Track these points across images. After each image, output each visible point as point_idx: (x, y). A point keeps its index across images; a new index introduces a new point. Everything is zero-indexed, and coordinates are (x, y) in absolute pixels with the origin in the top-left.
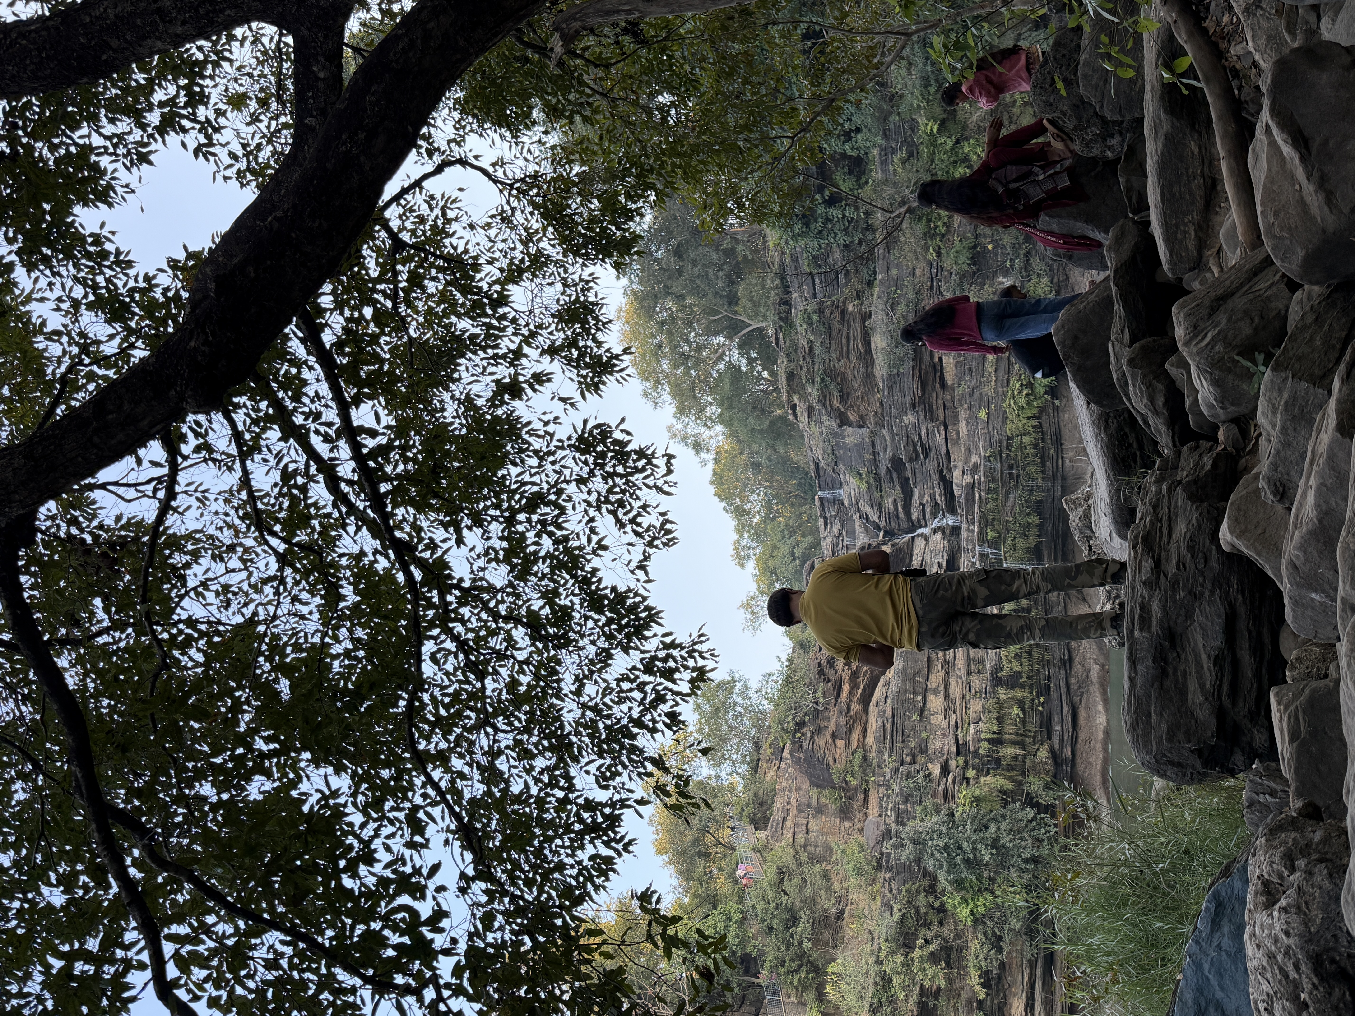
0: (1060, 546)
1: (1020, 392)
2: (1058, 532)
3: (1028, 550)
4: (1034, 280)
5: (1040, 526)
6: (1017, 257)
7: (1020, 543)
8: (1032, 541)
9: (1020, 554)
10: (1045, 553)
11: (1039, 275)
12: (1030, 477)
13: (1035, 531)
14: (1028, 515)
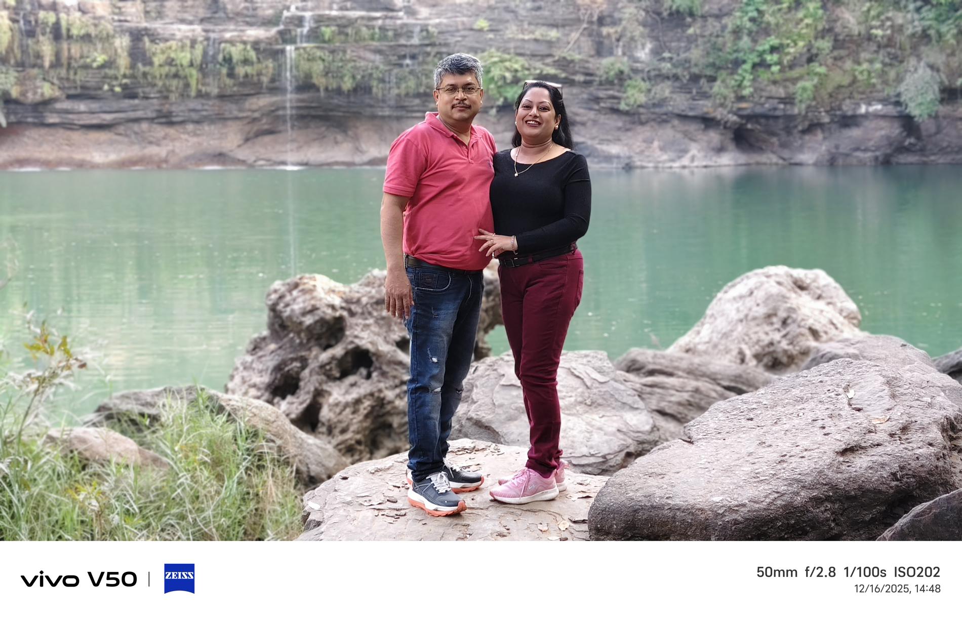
0: (313, 112)
1: (507, 69)
2: (331, 110)
3: (308, 76)
4: (644, 85)
5: (339, 91)
6: (674, 66)
7: (318, 67)
8: (320, 81)
9: (305, 65)
10: (305, 96)
11: (649, 91)
12: (400, 79)
13: (333, 84)
14: (354, 77)
